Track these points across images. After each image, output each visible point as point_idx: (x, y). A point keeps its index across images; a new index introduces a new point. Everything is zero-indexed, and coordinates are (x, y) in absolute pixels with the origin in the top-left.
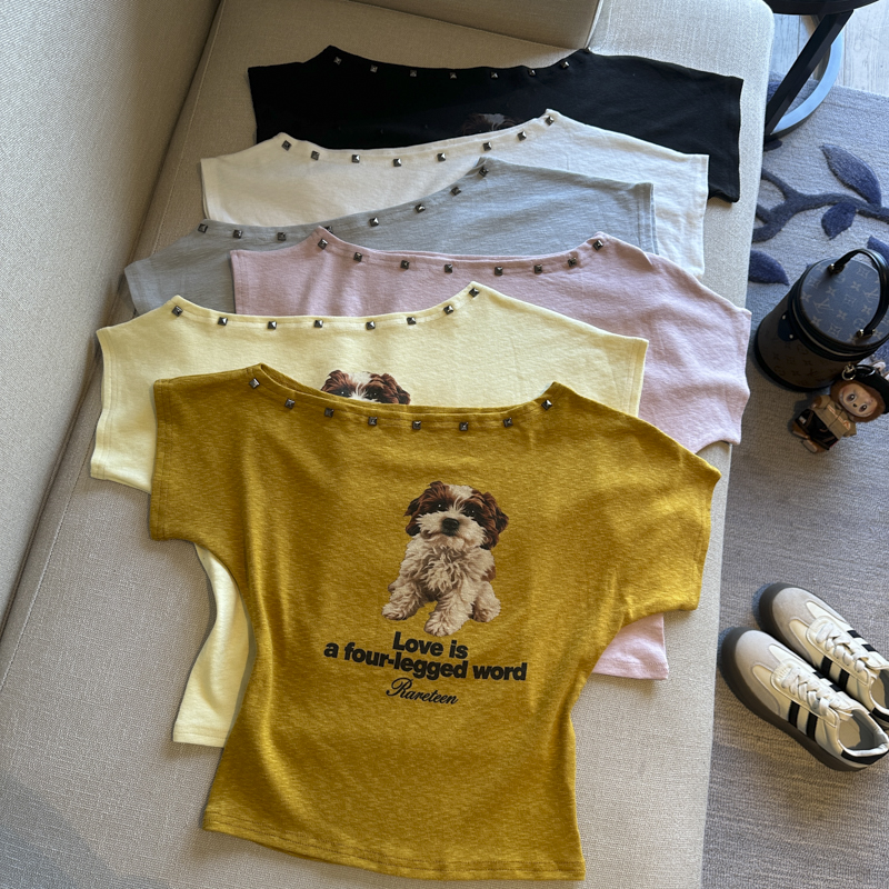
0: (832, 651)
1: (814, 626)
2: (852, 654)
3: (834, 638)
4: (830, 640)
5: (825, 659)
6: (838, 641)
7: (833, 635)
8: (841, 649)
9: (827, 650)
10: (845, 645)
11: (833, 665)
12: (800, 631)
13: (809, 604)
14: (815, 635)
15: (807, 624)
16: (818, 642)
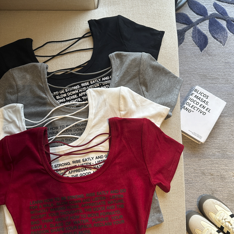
0: (224, 224)
1: (218, 214)
2: (231, 225)
3: (225, 219)
4: (223, 220)
5: (222, 226)
6: (226, 220)
7: (224, 218)
8: (227, 223)
9: (222, 224)
10: (229, 222)
11: (224, 229)
12: (212, 216)
13: (216, 206)
14: (218, 218)
15: (215, 213)
16: (219, 221)
